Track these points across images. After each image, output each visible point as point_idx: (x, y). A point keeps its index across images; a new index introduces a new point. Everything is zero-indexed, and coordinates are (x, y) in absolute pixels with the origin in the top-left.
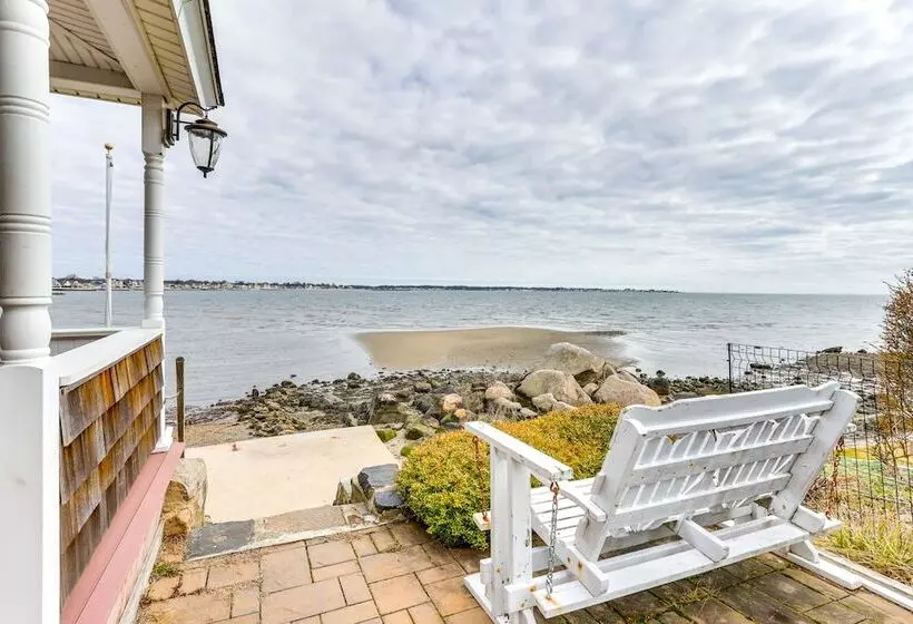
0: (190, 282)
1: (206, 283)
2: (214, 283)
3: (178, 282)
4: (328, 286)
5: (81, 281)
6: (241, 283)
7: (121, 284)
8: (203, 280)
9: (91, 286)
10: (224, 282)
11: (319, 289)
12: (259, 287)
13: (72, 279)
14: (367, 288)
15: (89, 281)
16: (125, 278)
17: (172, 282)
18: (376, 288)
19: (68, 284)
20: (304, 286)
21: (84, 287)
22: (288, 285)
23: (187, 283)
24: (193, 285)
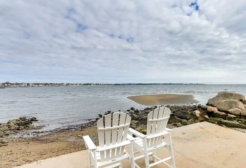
0: (51, 84)
1: (57, 84)
2: (59, 84)
3: (46, 84)
4: (98, 84)
5: (11, 84)
6: (69, 84)
7: (26, 85)
8: (55, 83)
9: (15, 86)
10: (63, 84)
11: (96, 85)
12: (75, 85)
13: (7, 83)
14: (111, 85)
15: (14, 84)
17: (44, 84)
18: (114, 85)
19: (6, 85)
20: (90, 84)
21: (12, 86)
22: (85, 84)
24: (52, 85)
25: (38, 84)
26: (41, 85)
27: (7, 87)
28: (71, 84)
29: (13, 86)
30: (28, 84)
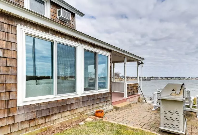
1: (180, 78)
2: (182, 78)
3: (173, 78)
5: (154, 78)
6: (189, 78)
8: (179, 77)
9: (155, 79)
10: (185, 77)
12: (195, 79)
13: (152, 77)
15: (155, 78)
16: (162, 77)
17: (171, 78)
19: (151, 78)
23: (175, 78)
24: (176, 78)
25: (167, 78)
26: (169, 79)
27: (151, 79)
28: (191, 78)
29: (154, 79)
30: (162, 78)
